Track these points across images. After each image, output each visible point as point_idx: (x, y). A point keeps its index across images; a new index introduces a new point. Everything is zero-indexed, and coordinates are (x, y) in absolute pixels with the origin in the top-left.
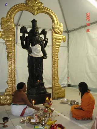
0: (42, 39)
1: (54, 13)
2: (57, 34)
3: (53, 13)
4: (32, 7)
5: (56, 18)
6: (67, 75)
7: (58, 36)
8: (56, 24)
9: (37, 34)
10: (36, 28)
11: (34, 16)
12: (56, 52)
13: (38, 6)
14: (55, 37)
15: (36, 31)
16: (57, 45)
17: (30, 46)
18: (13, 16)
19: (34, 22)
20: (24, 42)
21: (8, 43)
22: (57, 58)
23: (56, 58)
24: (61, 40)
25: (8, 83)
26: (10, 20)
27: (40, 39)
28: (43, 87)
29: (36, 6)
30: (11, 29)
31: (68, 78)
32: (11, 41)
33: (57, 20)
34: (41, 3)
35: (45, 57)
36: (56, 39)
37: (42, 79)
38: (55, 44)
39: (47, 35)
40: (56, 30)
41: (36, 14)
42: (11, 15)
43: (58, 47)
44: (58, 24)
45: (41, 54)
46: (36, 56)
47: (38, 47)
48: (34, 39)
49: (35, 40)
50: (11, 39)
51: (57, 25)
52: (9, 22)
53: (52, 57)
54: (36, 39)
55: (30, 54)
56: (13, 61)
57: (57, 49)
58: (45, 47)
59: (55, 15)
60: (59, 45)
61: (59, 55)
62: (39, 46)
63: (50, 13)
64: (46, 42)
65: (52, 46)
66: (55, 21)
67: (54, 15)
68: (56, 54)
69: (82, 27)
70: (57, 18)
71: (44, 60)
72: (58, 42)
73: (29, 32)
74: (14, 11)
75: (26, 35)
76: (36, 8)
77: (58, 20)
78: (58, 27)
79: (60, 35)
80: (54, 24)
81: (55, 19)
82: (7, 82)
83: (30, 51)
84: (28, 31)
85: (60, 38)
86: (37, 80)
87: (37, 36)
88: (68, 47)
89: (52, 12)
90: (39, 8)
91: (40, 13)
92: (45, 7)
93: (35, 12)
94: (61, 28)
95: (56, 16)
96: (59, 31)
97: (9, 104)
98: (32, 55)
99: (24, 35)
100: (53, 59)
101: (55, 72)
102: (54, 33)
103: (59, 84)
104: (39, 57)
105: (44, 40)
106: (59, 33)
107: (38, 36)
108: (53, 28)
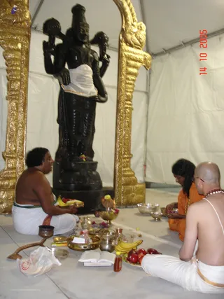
0: (95, 54)
2: (132, 46)
5: (131, 10)
6: (142, 160)
7: (134, 53)
8: (130, 23)
12: (128, 92)
14: (126, 53)
15: (84, 31)
16: (131, 74)
19: (78, 11)
21: (10, 56)
22: (130, 105)
23: (126, 106)
24: (139, 62)
25: (4, 158)
28: (94, 173)
31: (145, 166)
33: (132, 15)
35: (103, 99)
36: (129, 58)
38: (127, 70)
40: (129, 37)
43: (134, 78)
44: (135, 23)
46: (81, 94)
47: (86, 70)
51: (132, 25)
53: (118, 102)
54: (82, 52)
55: (65, 88)
56: (21, 100)
57: (131, 84)
58: (102, 75)
60: (135, 75)
61: (133, 100)
62: (90, 69)
66: (129, 16)
68: (127, 96)
69: (184, 44)
70: (133, 10)
71: (98, 105)
72: (134, 67)
77: (135, 14)
78: (135, 30)
79: (138, 51)
80: (126, 21)
81: (128, 10)
82: (3, 153)
83: (66, 80)
85: (138, 57)
87: (84, 46)
94: (142, 35)
95: (131, 5)
96: (137, 41)
99: (52, 40)
100: (121, 106)
102: (124, 44)
104: (88, 96)
106: (135, 44)
107: (86, 47)
108: (123, 32)
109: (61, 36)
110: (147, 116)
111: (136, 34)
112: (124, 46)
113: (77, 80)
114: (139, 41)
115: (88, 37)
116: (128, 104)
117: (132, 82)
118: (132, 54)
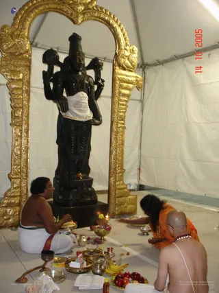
0: (90, 79)
1: (119, 22)
2: (124, 69)
3: (117, 22)
4: (73, 6)
5: (124, 35)
6: (137, 164)
7: (127, 76)
8: (123, 47)
9: (81, 69)
10: (79, 54)
11: (76, 26)
12: (120, 112)
13: (84, 4)
14: (119, 76)
15: (80, 61)
16: (124, 95)
18: (28, 23)
19: (75, 40)
21: (14, 86)
22: (123, 124)
23: (119, 125)
24: (132, 83)
25: (10, 179)
26: (21, 32)
27: (87, 80)
28: (90, 189)
29: (80, 4)
30: (22, 54)
31: (140, 169)
32: (20, 80)
33: (125, 39)
35: (97, 121)
36: (122, 81)
37: (88, 170)
38: (120, 92)
39: (101, 71)
40: (122, 61)
41: (80, 21)
42: (23, 20)
43: (126, 99)
44: (128, 48)
45: (88, 115)
46: (78, 119)
47: (83, 97)
48: (74, 79)
49: (76, 81)
50: (21, 76)
51: (125, 49)
52: (18, 36)
53: (112, 122)
54: (78, 80)
55: (63, 114)
56: (24, 127)
57: (123, 105)
59: (122, 26)
60: (128, 96)
62: (85, 95)
63: (111, 21)
64: (101, 87)
65: (113, 97)
66: (122, 42)
67: (119, 26)
68: (121, 117)
69: (176, 57)
70: (126, 34)
71: (94, 128)
72: (126, 88)
74: (32, 12)
75: (57, 69)
76: (81, 8)
77: (127, 38)
78: (127, 53)
79: (130, 73)
80: (119, 47)
81: (121, 36)
82: (9, 175)
83: (64, 107)
84: (62, 59)
85: (130, 79)
86: (77, 173)
87: (80, 73)
88: (142, 101)
89: (116, 19)
90: (87, 8)
91: (88, 19)
92: (101, 8)
93: (77, 17)
94: (135, 58)
95: (124, 30)
96: (130, 65)
97: (11, 227)
98: (69, 115)
99: (51, 69)
100: (114, 127)
101: (116, 155)
102: (117, 68)
103: (124, 183)
104: (84, 120)
106: (128, 67)
107: (82, 73)
108: (116, 56)
109: (59, 64)
110: (142, 123)
111: (128, 57)
112: (118, 70)
114: (131, 64)
115: (84, 65)
116: (120, 123)
117: (124, 103)
118: (124, 77)
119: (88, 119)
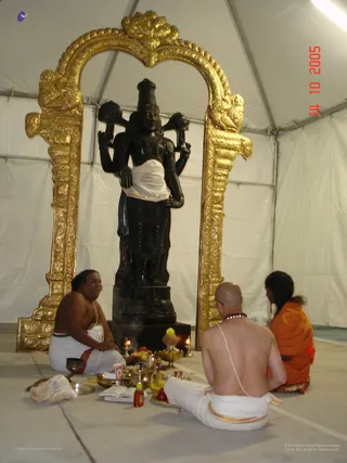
0: (169, 143)
1: (213, 61)
2: (222, 129)
3: (210, 61)
4: (143, 41)
5: (221, 79)
7: (225, 138)
8: (219, 97)
11: (148, 69)
12: (216, 191)
13: (160, 38)
14: (214, 139)
15: (151, 116)
16: (221, 167)
17: (130, 164)
18: (79, 67)
19: (146, 88)
20: (111, 152)
21: (59, 153)
22: (220, 209)
23: (214, 210)
24: (234, 149)
25: (48, 280)
26: (68, 79)
27: (162, 144)
28: (164, 302)
29: (154, 37)
30: (69, 109)
32: (67, 144)
33: (224, 85)
34: (173, 29)
35: (177, 203)
36: (218, 146)
38: (215, 162)
39: (186, 132)
40: (218, 116)
41: (153, 62)
42: (72, 64)
43: (225, 172)
44: (227, 98)
45: (163, 192)
46: (146, 198)
47: (156, 167)
49: (145, 145)
50: (68, 139)
51: (224, 100)
52: (65, 85)
53: (203, 206)
57: (220, 181)
59: (218, 67)
60: (229, 168)
61: (225, 203)
63: (201, 60)
64: (185, 156)
66: (218, 89)
67: (214, 66)
68: (217, 198)
69: (321, 113)
70: (225, 78)
71: (173, 211)
72: (225, 157)
73: (128, 119)
74: (83, 51)
75: (119, 129)
76: (155, 43)
77: (227, 84)
78: (226, 106)
79: (231, 135)
80: (214, 98)
81: (216, 80)
82: (46, 275)
84: (126, 116)
85: (231, 143)
87: (153, 134)
88: (274, 187)
89: (209, 56)
90: (164, 44)
91: (167, 59)
92: (186, 43)
93: (149, 56)
94: (239, 112)
95: (222, 72)
96: (231, 122)
98: (135, 193)
99: (110, 129)
100: (207, 212)
101: (209, 254)
102: (211, 127)
104: (156, 200)
105: (178, 149)
106: (228, 126)
107: (156, 135)
108: (210, 110)
109: (122, 122)
110: (274, 221)
111: (228, 112)
112: (212, 130)
113: (142, 180)
114: (233, 120)
115: (159, 123)
116: (216, 208)
117: (222, 178)
118: (223, 140)
119: (162, 198)
